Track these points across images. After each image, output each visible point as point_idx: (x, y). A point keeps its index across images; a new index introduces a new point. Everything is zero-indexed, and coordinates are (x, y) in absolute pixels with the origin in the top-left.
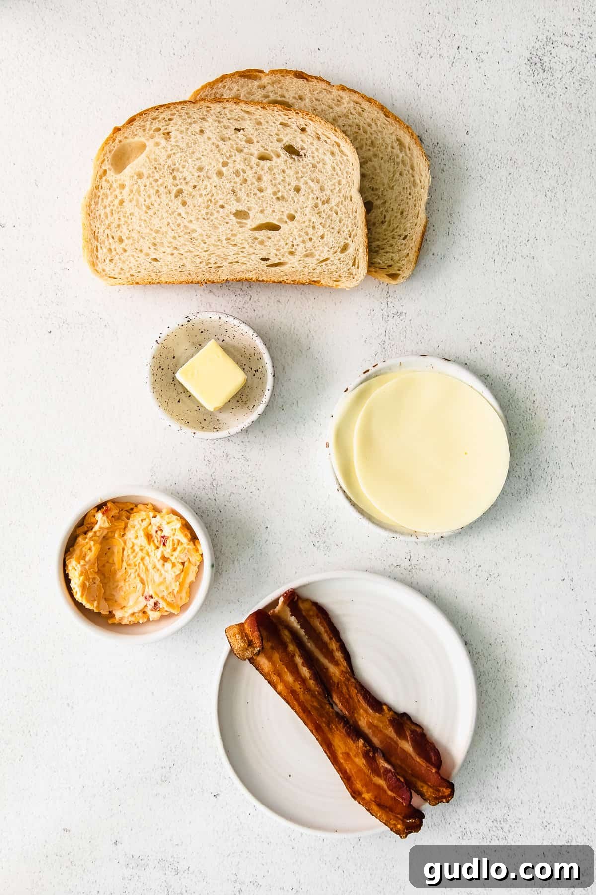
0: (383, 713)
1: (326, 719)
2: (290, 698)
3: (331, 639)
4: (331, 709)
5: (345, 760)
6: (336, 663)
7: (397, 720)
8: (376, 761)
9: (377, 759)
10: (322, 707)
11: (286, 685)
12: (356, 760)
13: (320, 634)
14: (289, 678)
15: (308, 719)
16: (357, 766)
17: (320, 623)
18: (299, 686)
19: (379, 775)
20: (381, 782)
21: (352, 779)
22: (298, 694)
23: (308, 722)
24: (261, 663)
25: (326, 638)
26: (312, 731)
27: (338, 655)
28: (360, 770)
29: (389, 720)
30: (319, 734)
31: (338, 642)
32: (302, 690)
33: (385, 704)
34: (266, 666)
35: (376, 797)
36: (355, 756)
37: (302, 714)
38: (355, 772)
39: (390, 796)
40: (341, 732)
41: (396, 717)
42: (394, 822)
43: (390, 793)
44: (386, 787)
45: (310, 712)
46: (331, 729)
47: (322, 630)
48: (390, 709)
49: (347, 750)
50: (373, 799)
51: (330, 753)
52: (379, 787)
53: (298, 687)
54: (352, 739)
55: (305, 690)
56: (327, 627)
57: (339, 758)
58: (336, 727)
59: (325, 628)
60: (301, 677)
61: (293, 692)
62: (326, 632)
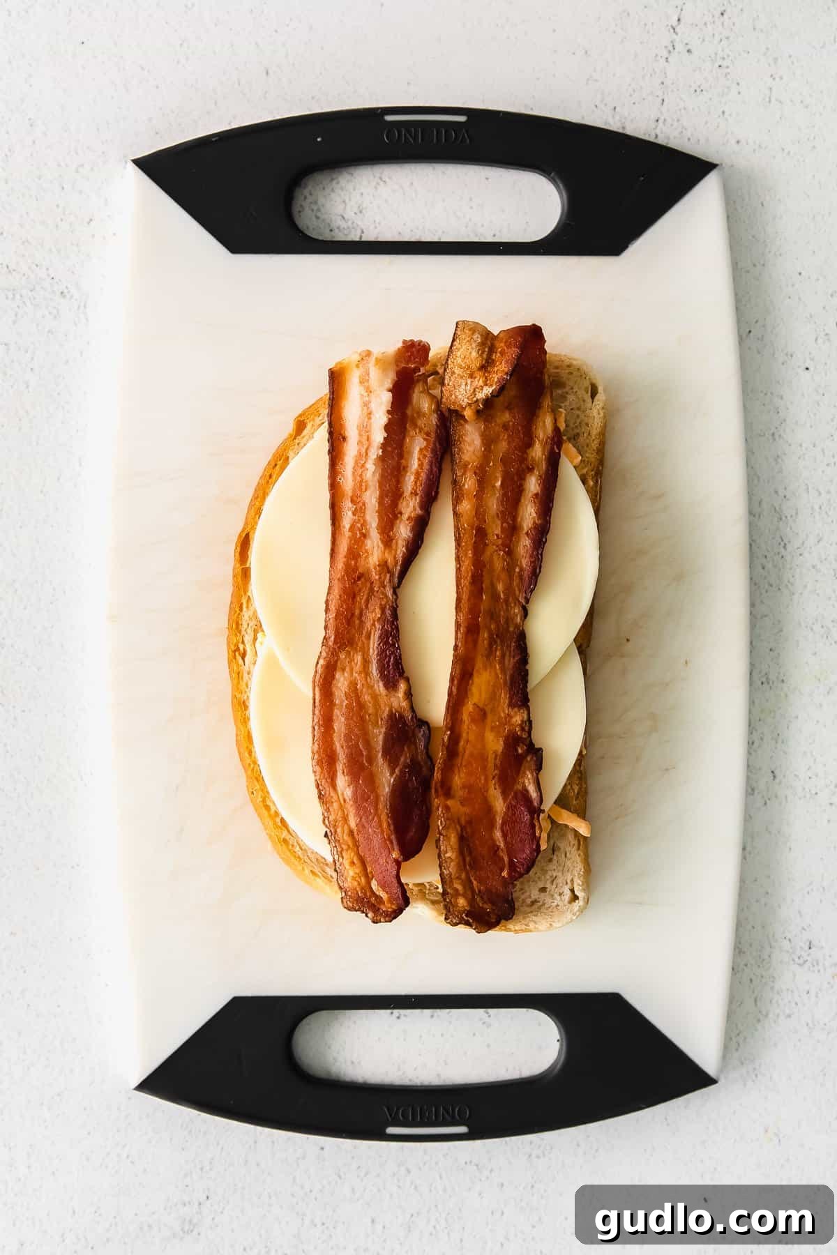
0: (393, 693)
1: (498, 626)
2: (469, 540)
3: (414, 493)
4: (519, 620)
5: (473, 720)
6: (388, 541)
7: (405, 724)
8: (520, 765)
9: (525, 764)
10: (506, 601)
11: (479, 512)
12: (490, 737)
13: (405, 468)
14: (493, 504)
15: (469, 600)
16: (484, 747)
17: (421, 450)
18: (498, 531)
19: (505, 794)
20: (499, 805)
21: (459, 761)
22: (486, 545)
23: (465, 606)
24: (468, 439)
25: (409, 482)
26: (458, 625)
27: (404, 531)
28: (483, 758)
29: (391, 711)
30: (466, 642)
31: (422, 507)
32: (500, 542)
33: (407, 680)
34: (471, 449)
35: (470, 822)
36: (492, 729)
37: (465, 583)
38: (471, 755)
39: (494, 841)
40: (503, 670)
41: (408, 716)
42: (459, 887)
43: (498, 835)
44: (499, 821)
45: (481, 591)
46: (490, 652)
47: (414, 464)
48: (409, 695)
49: (488, 709)
50: (463, 822)
51: (458, 689)
52: (489, 810)
53: (495, 529)
54: (511, 699)
55: (503, 544)
56: (426, 467)
57: (464, 708)
58: (503, 656)
59: (421, 465)
60: (514, 518)
61: (481, 533)
62: (418, 474)
